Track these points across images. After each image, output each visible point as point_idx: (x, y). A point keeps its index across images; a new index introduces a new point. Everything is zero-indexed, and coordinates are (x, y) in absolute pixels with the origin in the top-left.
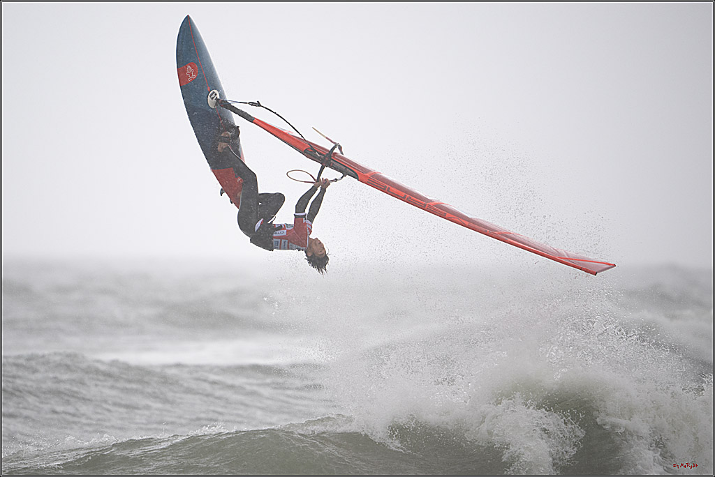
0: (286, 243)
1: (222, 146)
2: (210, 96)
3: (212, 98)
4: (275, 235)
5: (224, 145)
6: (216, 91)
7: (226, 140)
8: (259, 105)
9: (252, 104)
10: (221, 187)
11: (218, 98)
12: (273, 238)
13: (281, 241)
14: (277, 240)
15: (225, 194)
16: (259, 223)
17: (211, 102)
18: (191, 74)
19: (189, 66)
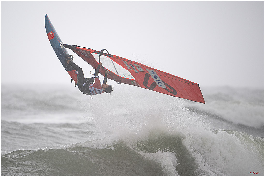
7: (69, 59)
14: (90, 88)
16: (84, 84)
17: (61, 46)
19: (51, 33)
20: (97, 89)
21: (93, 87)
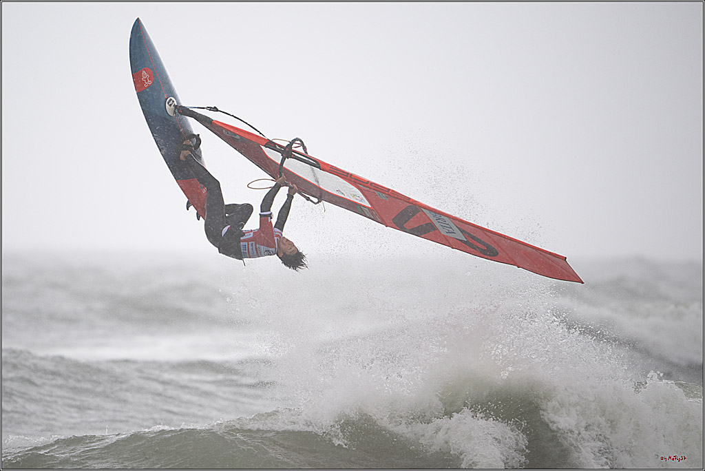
0: (254, 245)
1: (184, 154)
2: (168, 103)
3: (170, 105)
5: (186, 153)
6: (172, 98)
7: (188, 147)
8: (217, 110)
10: (187, 199)
11: (176, 105)
12: (240, 241)
14: (244, 243)
16: (226, 229)
17: (169, 109)
18: (146, 79)
19: (144, 72)
20: (263, 248)
21: (254, 243)
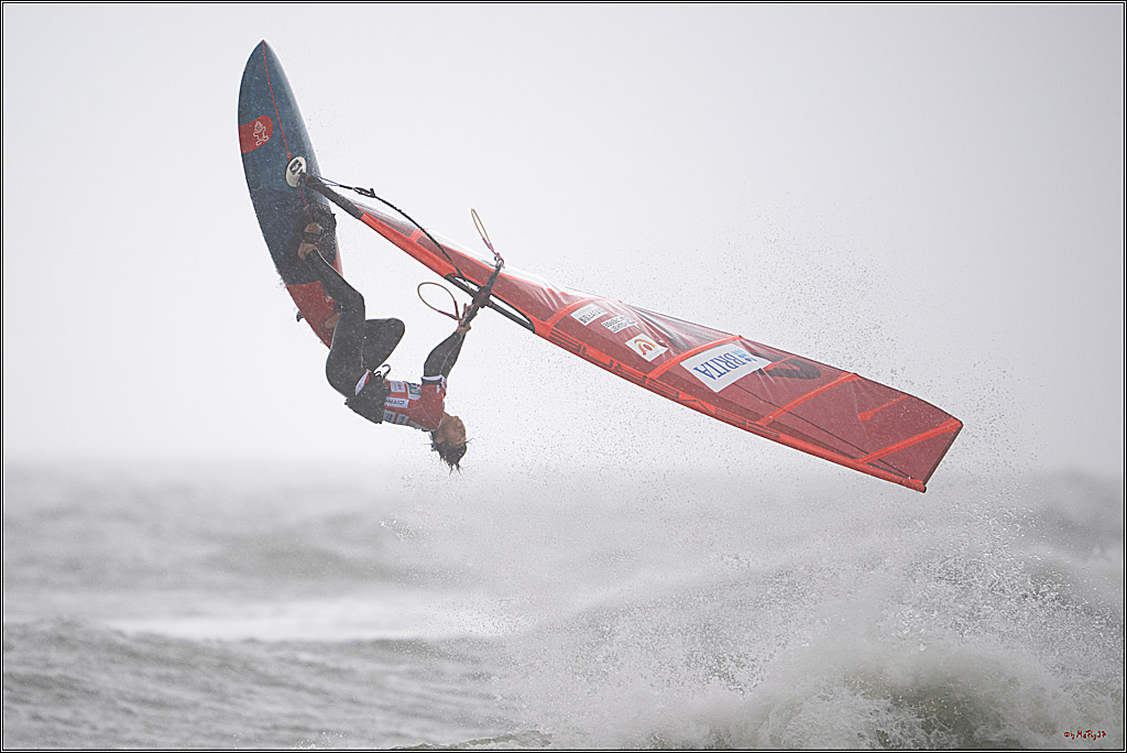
0: (405, 420)
1: (305, 248)
2: (291, 168)
3: (294, 172)
4: (388, 404)
5: (309, 248)
6: (302, 160)
7: (312, 239)
8: (373, 195)
9: (361, 191)
10: (297, 310)
11: (304, 171)
13: (397, 415)
15: (303, 320)
16: (363, 381)
17: (291, 181)
18: (260, 134)
19: (258, 123)
